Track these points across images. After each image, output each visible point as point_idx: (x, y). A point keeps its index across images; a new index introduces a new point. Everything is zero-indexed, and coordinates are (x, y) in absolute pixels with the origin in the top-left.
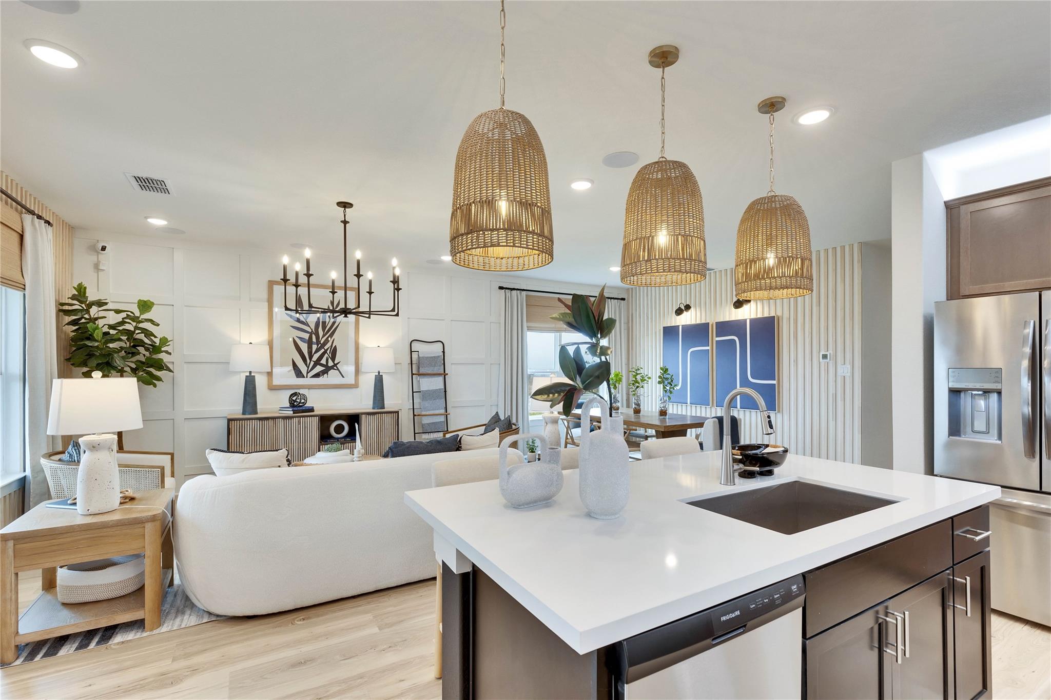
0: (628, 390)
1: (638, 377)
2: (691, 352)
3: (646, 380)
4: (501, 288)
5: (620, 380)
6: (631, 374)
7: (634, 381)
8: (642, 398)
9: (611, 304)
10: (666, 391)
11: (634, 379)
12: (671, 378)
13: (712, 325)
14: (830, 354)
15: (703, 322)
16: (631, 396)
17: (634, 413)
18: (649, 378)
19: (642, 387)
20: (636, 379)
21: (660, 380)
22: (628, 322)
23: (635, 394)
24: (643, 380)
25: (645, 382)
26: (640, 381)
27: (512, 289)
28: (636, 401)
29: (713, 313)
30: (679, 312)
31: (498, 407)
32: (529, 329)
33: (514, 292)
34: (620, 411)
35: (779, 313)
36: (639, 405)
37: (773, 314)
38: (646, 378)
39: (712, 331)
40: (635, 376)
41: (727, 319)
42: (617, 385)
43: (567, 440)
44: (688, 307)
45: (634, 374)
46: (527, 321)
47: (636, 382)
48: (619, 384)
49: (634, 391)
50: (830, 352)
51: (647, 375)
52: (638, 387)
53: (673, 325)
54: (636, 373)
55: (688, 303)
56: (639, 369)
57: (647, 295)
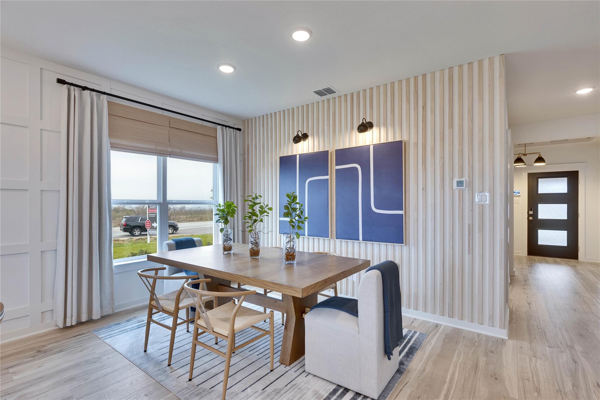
0: (244, 224)
1: (257, 208)
2: (310, 182)
3: (265, 212)
4: (60, 81)
5: (233, 212)
6: (246, 205)
7: (250, 213)
8: (261, 235)
9: (226, 132)
10: (293, 226)
11: (250, 211)
12: (300, 209)
13: (331, 153)
14: (466, 180)
15: (321, 150)
16: (247, 233)
17: (251, 256)
18: (271, 209)
19: (261, 221)
20: (253, 210)
21: (286, 211)
22: (244, 154)
23: (251, 230)
24: (262, 212)
25: (266, 214)
26: (258, 213)
27: (85, 88)
28: (253, 240)
29: (331, 141)
30: (297, 139)
31: (56, 253)
32: (115, 147)
33: (87, 92)
34: (232, 252)
35: (405, 138)
36: (256, 244)
37: (398, 139)
38: (266, 209)
39: (332, 159)
40: (252, 207)
41: (347, 146)
42: (229, 218)
43: (152, 302)
44: (305, 136)
45: (250, 203)
46: (110, 135)
47: (254, 214)
48: (233, 216)
49: (250, 226)
50: (465, 179)
51: (267, 205)
52: (255, 221)
53: (290, 154)
54: (254, 202)
55: (305, 132)
56: (257, 198)
57: (263, 126)
